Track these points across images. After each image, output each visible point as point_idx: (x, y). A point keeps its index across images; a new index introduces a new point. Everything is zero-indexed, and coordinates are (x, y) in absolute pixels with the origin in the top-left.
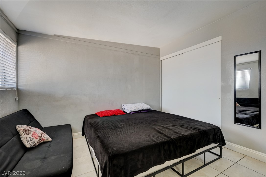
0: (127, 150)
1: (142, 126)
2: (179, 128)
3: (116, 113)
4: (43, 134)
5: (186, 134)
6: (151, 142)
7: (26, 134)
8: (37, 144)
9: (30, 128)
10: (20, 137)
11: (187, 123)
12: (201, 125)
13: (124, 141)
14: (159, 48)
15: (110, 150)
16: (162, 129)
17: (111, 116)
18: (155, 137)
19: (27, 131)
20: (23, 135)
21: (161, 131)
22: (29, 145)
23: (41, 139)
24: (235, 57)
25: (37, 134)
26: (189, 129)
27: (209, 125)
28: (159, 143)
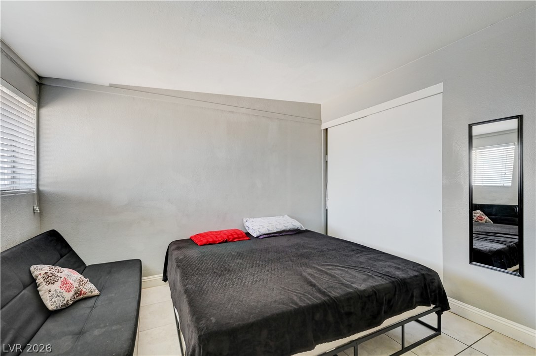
0: (237, 323)
1: (277, 269)
2: (350, 274)
3: (230, 237)
4: (83, 282)
5: (362, 287)
6: (287, 305)
7: (49, 284)
8: (69, 302)
9: (57, 271)
10: (38, 289)
11: (371, 262)
12: (398, 266)
13: (234, 301)
14: (320, 105)
15: (204, 322)
16: (316, 275)
17: (220, 243)
18: (299, 293)
19: (51, 277)
20: (43, 286)
21: (312, 280)
22: (54, 306)
23: (78, 292)
24: (470, 127)
25: (71, 282)
26: (370, 276)
27: (414, 267)
28: (305, 307)
